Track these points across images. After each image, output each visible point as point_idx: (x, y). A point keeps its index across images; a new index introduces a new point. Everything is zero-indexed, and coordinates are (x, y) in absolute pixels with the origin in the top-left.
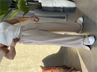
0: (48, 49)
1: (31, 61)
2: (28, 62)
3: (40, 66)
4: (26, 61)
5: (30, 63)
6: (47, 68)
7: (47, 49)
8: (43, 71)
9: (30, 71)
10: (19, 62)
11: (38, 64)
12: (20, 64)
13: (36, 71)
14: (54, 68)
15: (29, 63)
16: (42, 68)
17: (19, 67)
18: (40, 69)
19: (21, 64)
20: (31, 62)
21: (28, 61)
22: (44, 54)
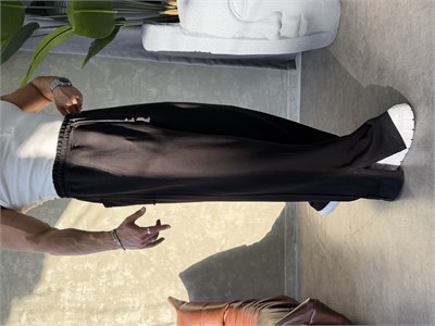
0: (208, 217)
1: (126, 274)
2: (111, 280)
3: (170, 298)
4: (99, 275)
5: (119, 282)
6: (200, 308)
7: (202, 216)
8: (181, 322)
9: (119, 320)
10: (67, 277)
11: (158, 289)
12: (73, 290)
13: (149, 321)
14: (236, 305)
15: (116, 284)
16: (178, 309)
17: (69, 301)
18: (169, 311)
19: (76, 287)
20: (125, 277)
21: (109, 273)
22: (187, 243)
